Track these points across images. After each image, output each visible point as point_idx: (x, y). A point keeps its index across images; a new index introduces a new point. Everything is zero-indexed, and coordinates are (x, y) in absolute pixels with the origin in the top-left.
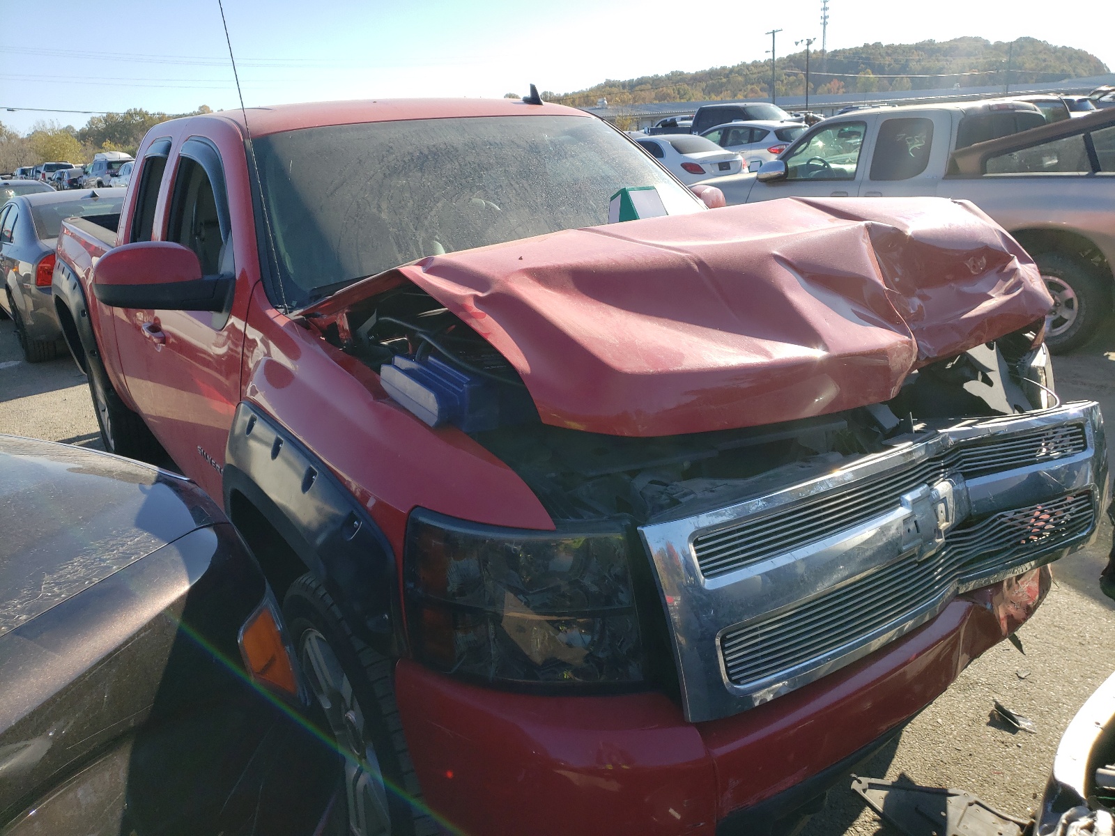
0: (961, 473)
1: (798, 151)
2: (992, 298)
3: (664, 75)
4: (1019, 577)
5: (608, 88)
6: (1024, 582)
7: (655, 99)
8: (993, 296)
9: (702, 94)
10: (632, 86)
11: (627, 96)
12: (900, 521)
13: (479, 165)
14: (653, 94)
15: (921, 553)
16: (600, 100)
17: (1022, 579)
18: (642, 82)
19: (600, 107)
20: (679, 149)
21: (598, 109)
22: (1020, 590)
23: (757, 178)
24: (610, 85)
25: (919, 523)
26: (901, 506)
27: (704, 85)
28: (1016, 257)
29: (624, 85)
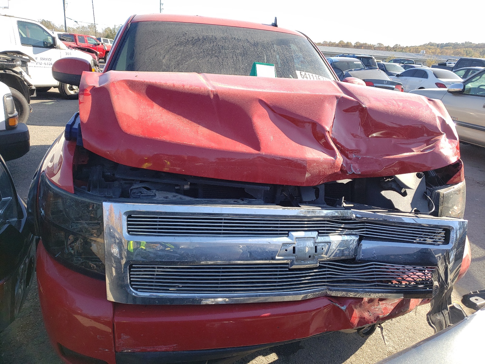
0: (359, 235)
1: (474, 80)
2: (414, 151)
3: (461, 43)
4: (381, 300)
5: (429, 46)
6: (384, 304)
7: (453, 54)
8: (414, 150)
9: (479, 55)
10: (442, 46)
11: (438, 50)
12: (281, 244)
13: (222, 47)
14: (452, 52)
15: (292, 264)
16: (422, 51)
17: (384, 302)
18: (447, 45)
19: (421, 54)
20: (436, 75)
21: (420, 55)
22: (378, 307)
23: (448, 91)
24: (431, 44)
25: (296, 249)
26: (288, 237)
27: (481, 50)
28: (445, 134)
29: (438, 45)
